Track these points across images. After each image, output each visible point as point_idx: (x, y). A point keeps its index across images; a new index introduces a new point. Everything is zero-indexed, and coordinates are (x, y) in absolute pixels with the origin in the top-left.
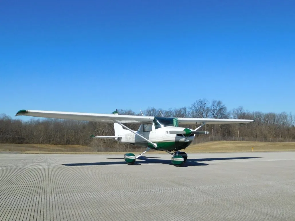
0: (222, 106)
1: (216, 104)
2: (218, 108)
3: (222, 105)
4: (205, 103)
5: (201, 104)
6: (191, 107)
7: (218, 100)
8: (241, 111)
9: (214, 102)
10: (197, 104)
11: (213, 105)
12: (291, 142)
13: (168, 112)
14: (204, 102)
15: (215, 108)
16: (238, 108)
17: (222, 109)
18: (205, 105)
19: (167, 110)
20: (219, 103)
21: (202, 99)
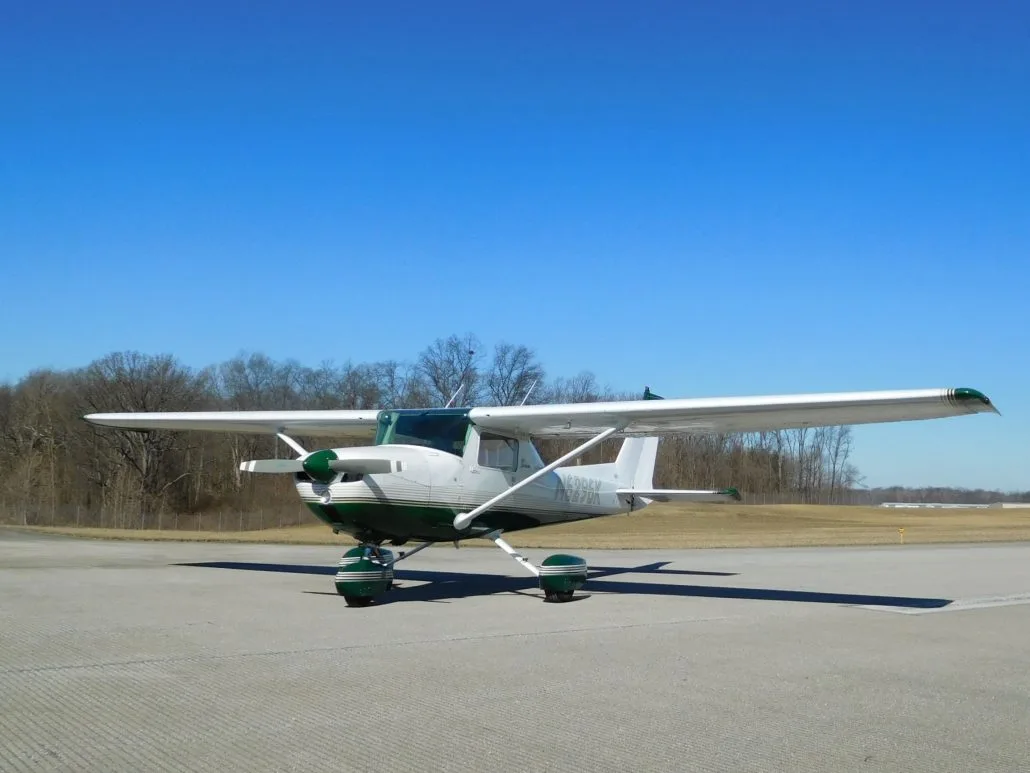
0: (533, 368)
1: (509, 358)
2: (515, 375)
3: (531, 362)
4: (472, 353)
5: (455, 354)
6: (414, 361)
7: (516, 342)
8: (584, 388)
9: (504, 351)
10: (437, 351)
11: (500, 361)
12: (755, 506)
13: (318, 374)
14: (468, 347)
15: (505, 372)
16: (577, 378)
17: (530, 376)
18: (470, 358)
19: (315, 367)
20: (522, 355)
21: (461, 337)
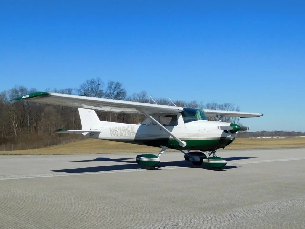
0: (122, 90)
1: (113, 86)
2: (116, 92)
3: (121, 88)
4: (99, 85)
5: (93, 86)
6: (79, 88)
7: (116, 81)
8: (143, 97)
9: (111, 84)
10: (87, 84)
11: (110, 87)
14: (98, 83)
15: (112, 92)
16: (140, 93)
17: (121, 93)
18: (99, 87)
20: (118, 85)
21: (95, 79)
